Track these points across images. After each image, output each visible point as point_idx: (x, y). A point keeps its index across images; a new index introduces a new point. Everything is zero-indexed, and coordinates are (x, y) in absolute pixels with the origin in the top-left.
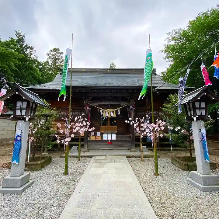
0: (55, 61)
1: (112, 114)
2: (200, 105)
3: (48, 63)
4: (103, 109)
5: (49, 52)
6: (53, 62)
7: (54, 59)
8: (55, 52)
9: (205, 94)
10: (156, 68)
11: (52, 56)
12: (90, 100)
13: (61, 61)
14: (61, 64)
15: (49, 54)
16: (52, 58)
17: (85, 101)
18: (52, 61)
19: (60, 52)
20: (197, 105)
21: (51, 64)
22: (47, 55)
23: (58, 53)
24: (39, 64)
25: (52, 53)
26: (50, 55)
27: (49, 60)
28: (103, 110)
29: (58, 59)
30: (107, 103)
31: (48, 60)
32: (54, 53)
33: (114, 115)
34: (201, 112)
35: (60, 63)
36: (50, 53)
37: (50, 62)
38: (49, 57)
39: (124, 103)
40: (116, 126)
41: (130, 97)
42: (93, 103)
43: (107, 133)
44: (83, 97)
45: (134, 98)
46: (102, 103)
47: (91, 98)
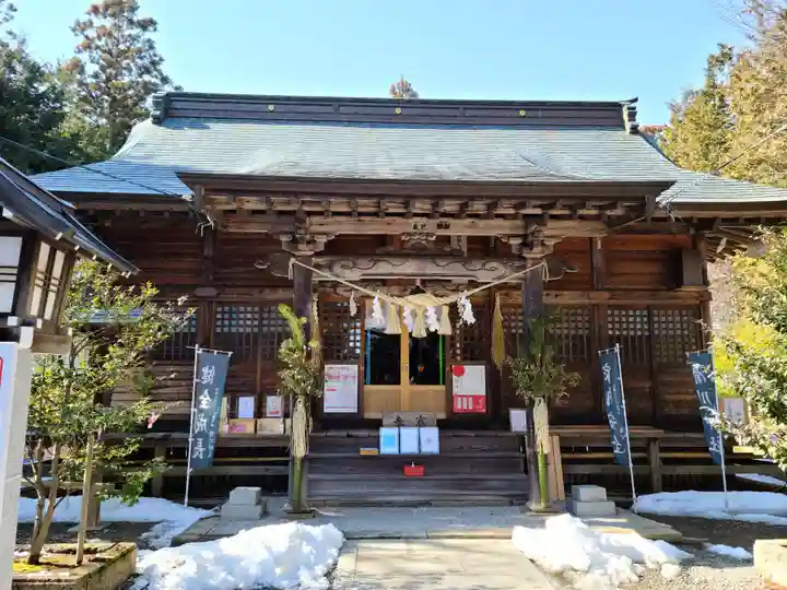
0: (113, 61)
1: (432, 321)
3: (82, 71)
4: (384, 297)
5: (84, 18)
6: (103, 69)
7: (110, 53)
8: (113, 15)
10: (636, 100)
11: (99, 38)
12: (317, 254)
13: (146, 62)
14: (146, 78)
15: (81, 27)
16: (97, 47)
17: (293, 260)
18: (102, 62)
19: (139, 16)
21: (96, 76)
22: (74, 30)
23: (131, 22)
24: (35, 73)
25: (98, 21)
26: (91, 33)
27: (84, 57)
28: (389, 299)
29: (131, 53)
30: (409, 268)
31: (80, 56)
32: (108, 23)
33: (444, 328)
35: (140, 75)
36: (91, 23)
37: (91, 68)
38: (81, 40)
39: (492, 270)
40: (441, 388)
41: (525, 236)
42: (337, 269)
43: (399, 423)
44: (284, 239)
45: (543, 244)
46: (384, 268)
47: (322, 240)
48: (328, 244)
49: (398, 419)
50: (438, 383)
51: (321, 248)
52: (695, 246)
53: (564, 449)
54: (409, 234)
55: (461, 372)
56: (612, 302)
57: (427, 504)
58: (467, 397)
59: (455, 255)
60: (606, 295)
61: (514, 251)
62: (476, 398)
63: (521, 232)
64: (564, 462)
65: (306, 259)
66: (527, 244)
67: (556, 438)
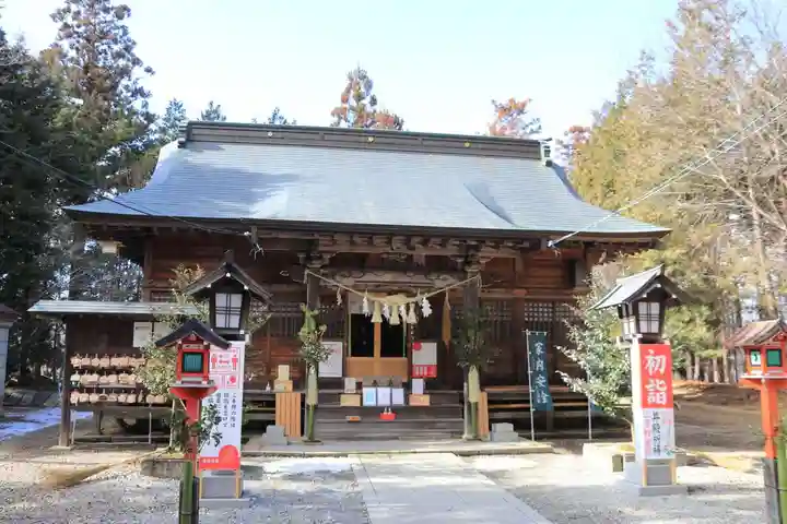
1: (403, 314)
2: (648, 309)
4: (371, 297)
9: (659, 286)
10: (550, 140)
12: (324, 267)
17: (307, 272)
20: (643, 307)
28: (374, 298)
29: (104, 35)
30: (388, 277)
33: (412, 319)
34: (649, 326)
39: (444, 280)
40: (404, 359)
41: (467, 257)
42: (338, 278)
43: (375, 384)
44: (301, 256)
45: (478, 262)
46: (370, 277)
47: (327, 257)
48: (331, 259)
49: (375, 382)
50: (402, 356)
51: (327, 262)
52: (585, 257)
53: (490, 402)
54: (388, 253)
55: (419, 348)
56: (528, 297)
57: (396, 438)
58: (423, 366)
59: (418, 269)
60: (525, 291)
61: (459, 266)
62: (429, 368)
63: (464, 254)
64: (490, 411)
65: (317, 271)
66: (467, 263)
67: (485, 394)
